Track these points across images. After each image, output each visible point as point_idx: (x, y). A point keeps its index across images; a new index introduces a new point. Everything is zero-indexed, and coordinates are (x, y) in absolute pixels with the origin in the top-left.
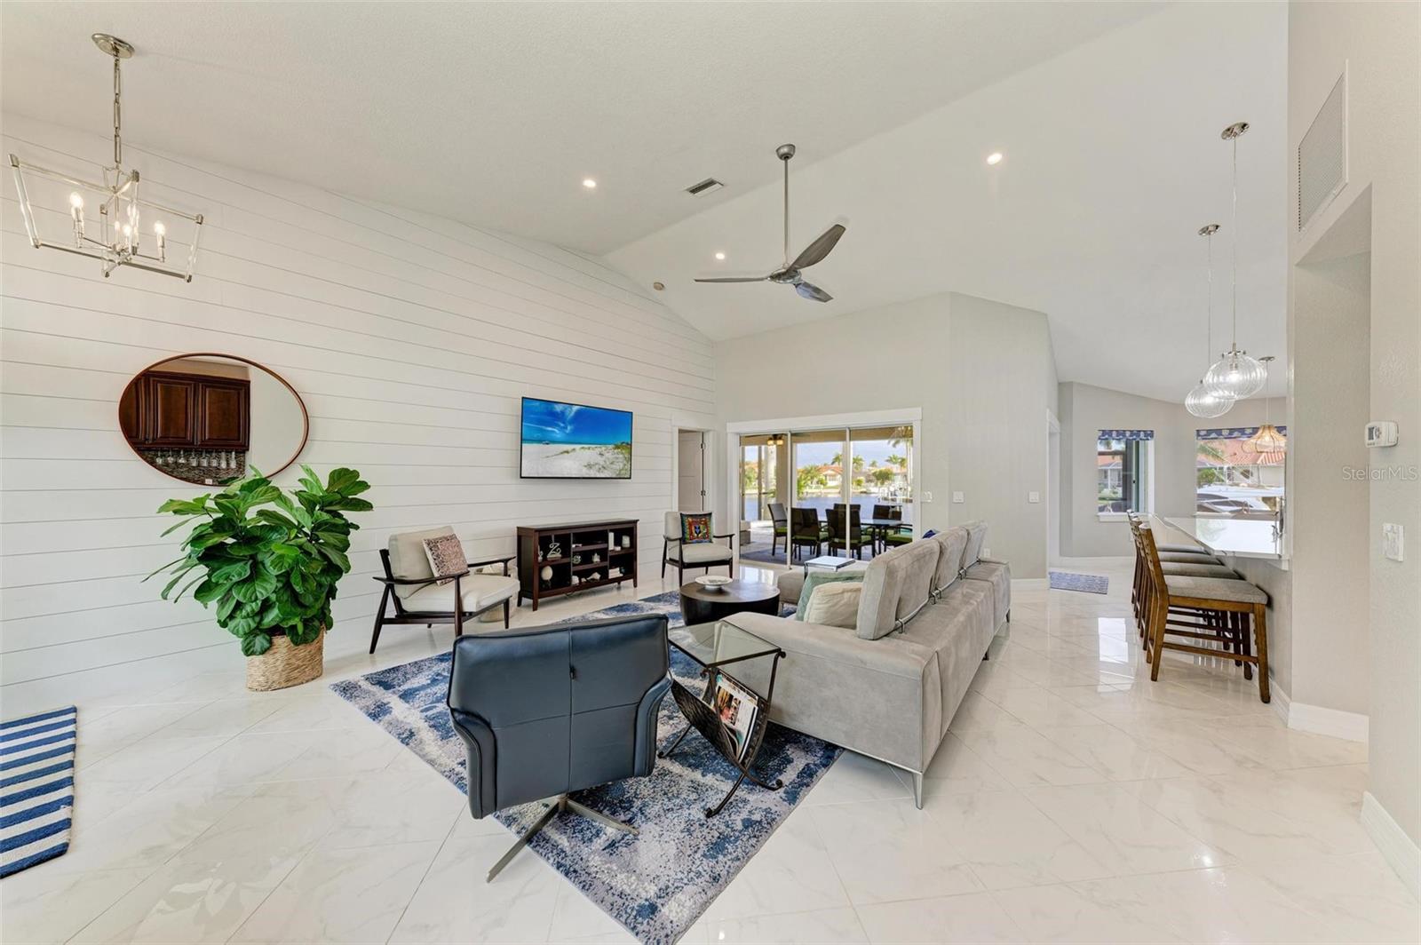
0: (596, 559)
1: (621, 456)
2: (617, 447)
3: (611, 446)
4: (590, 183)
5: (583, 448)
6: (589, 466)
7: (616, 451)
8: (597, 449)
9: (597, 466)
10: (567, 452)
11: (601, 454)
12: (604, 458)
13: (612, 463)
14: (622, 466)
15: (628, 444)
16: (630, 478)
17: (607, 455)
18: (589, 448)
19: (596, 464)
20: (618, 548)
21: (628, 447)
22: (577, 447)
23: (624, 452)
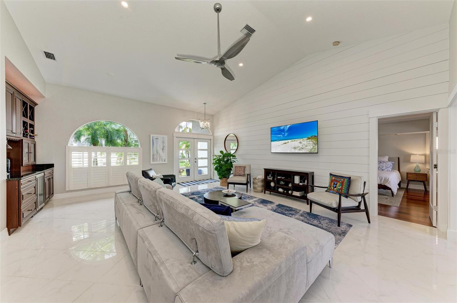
0: (290, 185)
1: (311, 143)
2: (309, 138)
3: (305, 139)
4: (241, 65)
5: (292, 141)
6: (295, 148)
7: (308, 140)
8: (299, 140)
9: (299, 148)
10: (286, 143)
11: (300, 143)
12: (302, 144)
13: (306, 146)
14: (312, 147)
15: (315, 136)
16: (317, 153)
17: (303, 143)
18: (295, 141)
19: (298, 147)
20: (301, 184)
21: (316, 138)
22: (290, 141)
23: (313, 140)
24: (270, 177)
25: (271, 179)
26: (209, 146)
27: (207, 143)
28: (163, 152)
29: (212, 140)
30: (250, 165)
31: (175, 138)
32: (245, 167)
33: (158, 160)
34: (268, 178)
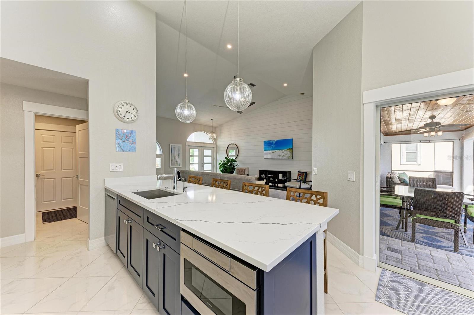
0: (276, 180)
1: (289, 152)
2: (288, 150)
3: (286, 150)
6: (279, 156)
7: (288, 151)
9: (282, 156)
10: (274, 152)
11: (283, 152)
12: (283, 153)
13: (286, 155)
14: (289, 155)
15: (291, 148)
16: (293, 159)
18: (279, 151)
20: (283, 179)
21: (292, 149)
22: (276, 151)
23: (290, 151)
24: (263, 176)
25: (264, 177)
26: (213, 153)
27: (211, 150)
28: (179, 158)
29: (215, 148)
30: (249, 168)
31: (187, 146)
32: (245, 169)
33: (175, 164)
34: (262, 177)
